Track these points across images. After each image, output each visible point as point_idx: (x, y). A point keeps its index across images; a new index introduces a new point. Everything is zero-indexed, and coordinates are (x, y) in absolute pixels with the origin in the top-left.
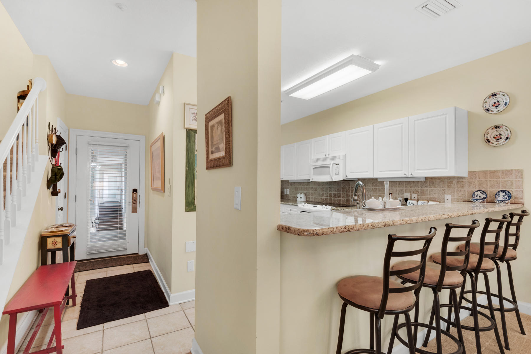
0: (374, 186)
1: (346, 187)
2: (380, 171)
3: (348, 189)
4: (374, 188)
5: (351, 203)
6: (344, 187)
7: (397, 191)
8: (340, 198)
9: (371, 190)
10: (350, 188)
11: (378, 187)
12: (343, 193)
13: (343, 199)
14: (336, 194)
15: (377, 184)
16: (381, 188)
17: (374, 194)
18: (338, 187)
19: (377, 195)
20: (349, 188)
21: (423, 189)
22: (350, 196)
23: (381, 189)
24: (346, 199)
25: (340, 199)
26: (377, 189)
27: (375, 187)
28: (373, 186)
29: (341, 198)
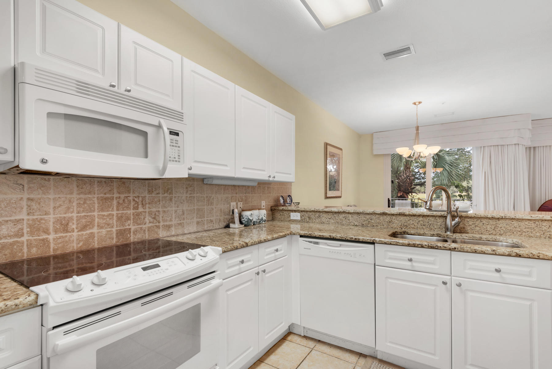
0: (189, 192)
1: (116, 195)
2: (244, 168)
3: (121, 201)
4: (188, 195)
5: (132, 238)
6: (108, 195)
7: (222, 200)
8: (88, 232)
9: (184, 201)
10: (131, 198)
11: (195, 195)
12: (106, 213)
13: (104, 231)
14: (71, 218)
15: (194, 189)
16: (201, 195)
17: (189, 208)
18: (82, 196)
19: (194, 209)
20: (127, 197)
21: (247, 196)
22: (128, 219)
23: (201, 197)
24: (114, 230)
25: (92, 233)
26: (194, 197)
27: (191, 194)
28: (187, 192)
29: (95, 230)
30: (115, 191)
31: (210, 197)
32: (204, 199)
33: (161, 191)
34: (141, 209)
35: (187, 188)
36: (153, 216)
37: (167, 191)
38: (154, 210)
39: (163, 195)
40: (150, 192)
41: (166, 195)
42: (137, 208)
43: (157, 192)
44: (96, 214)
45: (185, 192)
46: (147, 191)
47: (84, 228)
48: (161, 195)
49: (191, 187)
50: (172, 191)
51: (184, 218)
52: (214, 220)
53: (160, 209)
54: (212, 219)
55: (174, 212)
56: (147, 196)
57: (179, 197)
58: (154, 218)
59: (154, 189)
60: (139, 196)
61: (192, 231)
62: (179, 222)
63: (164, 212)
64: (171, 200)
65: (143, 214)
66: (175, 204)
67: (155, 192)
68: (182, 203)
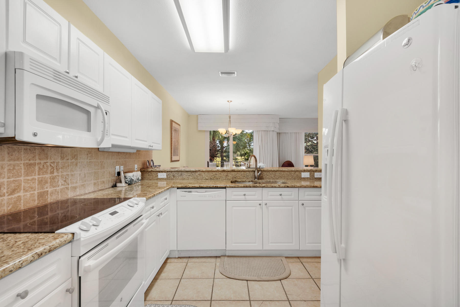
0: (89, 158)
1: (38, 161)
3: (41, 167)
4: (88, 161)
5: (49, 199)
6: (32, 162)
7: (110, 164)
8: (16, 195)
9: (85, 166)
10: (48, 164)
11: (93, 160)
12: (30, 178)
13: (28, 194)
14: (3, 183)
15: (92, 155)
16: (97, 160)
17: (89, 172)
18: (12, 162)
19: (92, 172)
20: (46, 163)
22: (46, 182)
23: (97, 162)
24: (36, 192)
25: (19, 196)
26: (92, 162)
27: (90, 159)
28: (87, 158)
29: (21, 194)
30: (37, 157)
31: (103, 162)
32: (99, 164)
33: (70, 157)
34: (55, 174)
35: (87, 154)
36: (64, 179)
37: (74, 157)
38: (65, 173)
39: (71, 161)
40: (62, 158)
41: (73, 160)
42: (52, 173)
43: (67, 158)
44: (22, 178)
45: (86, 158)
46: (60, 158)
47: (13, 192)
48: (69, 161)
49: (90, 153)
50: (77, 157)
51: (85, 180)
52: (105, 181)
53: (69, 173)
54: (104, 180)
55: (78, 175)
56: (60, 161)
57: (82, 162)
58: (65, 181)
59: (65, 156)
60: (54, 162)
61: (91, 191)
62: (82, 184)
63: (72, 175)
64: (76, 165)
65: (57, 177)
66: (80, 168)
67: (66, 159)
68: (84, 167)
